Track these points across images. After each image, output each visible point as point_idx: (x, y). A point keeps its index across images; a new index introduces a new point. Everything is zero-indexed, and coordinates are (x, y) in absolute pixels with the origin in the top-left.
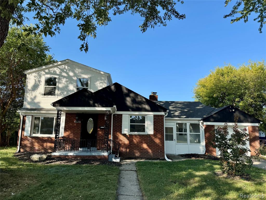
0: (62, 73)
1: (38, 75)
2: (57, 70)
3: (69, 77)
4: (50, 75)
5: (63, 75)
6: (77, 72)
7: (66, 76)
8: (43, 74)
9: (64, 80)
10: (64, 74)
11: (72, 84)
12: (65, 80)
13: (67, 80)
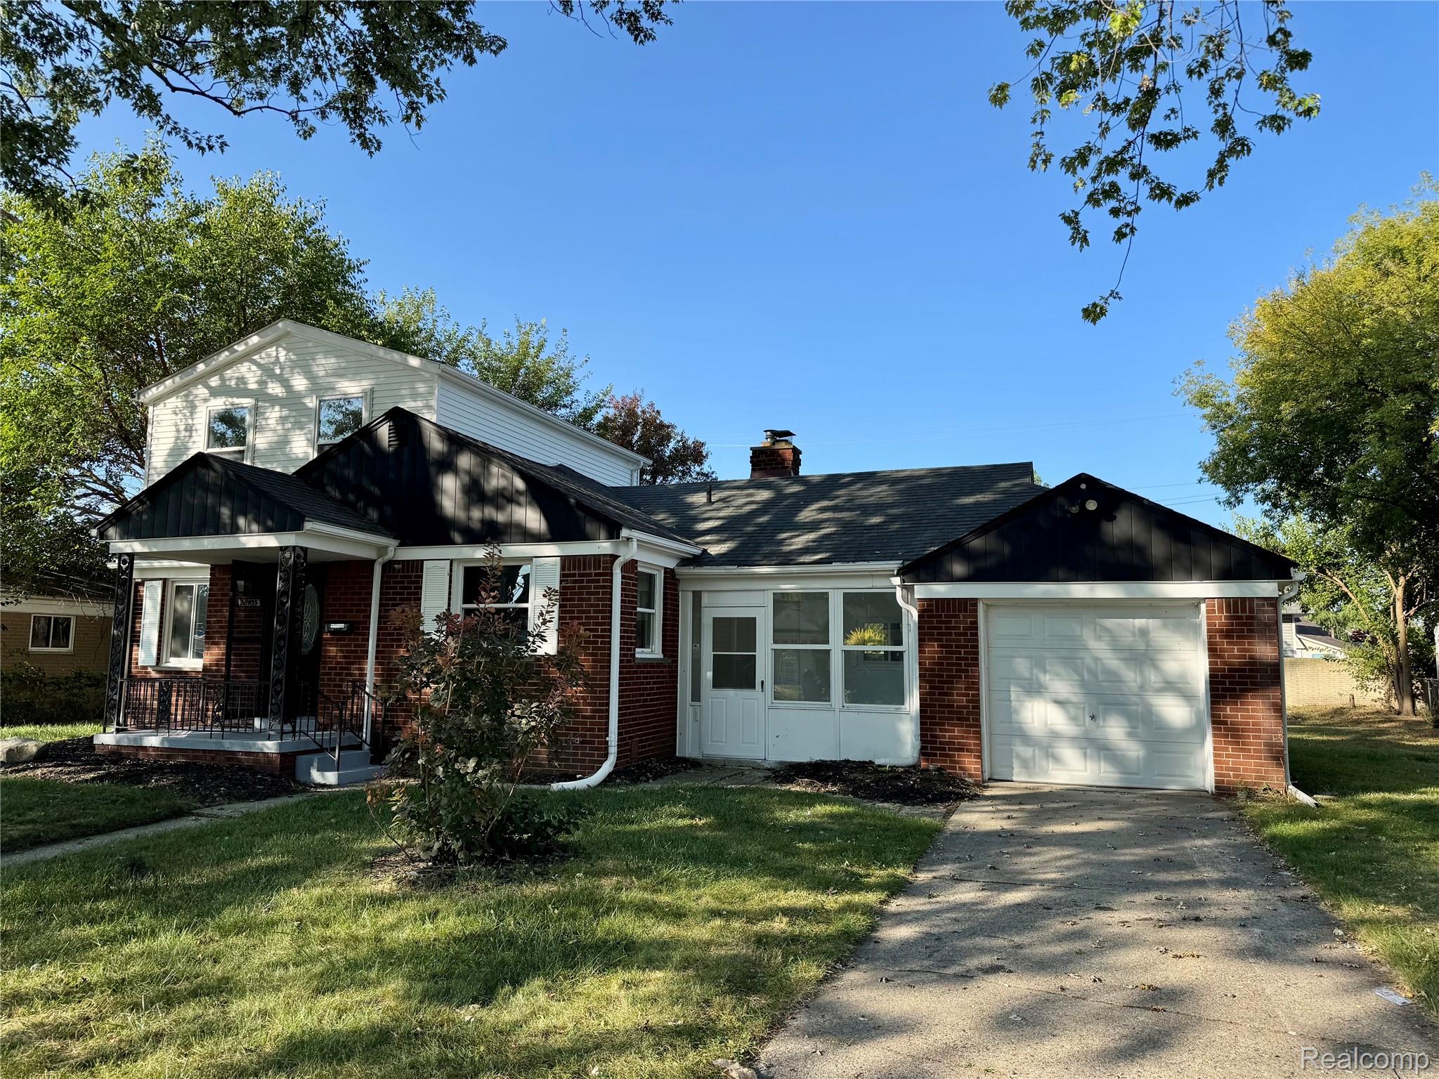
0: (266, 383)
1: (184, 404)
2: (251, 374)
3: (292, 400)
4: (224, 399)
5: (270, 391)
6: (322, 373)
7: (280, 395)
8: (203, 396)
9: (273, 415)
10: (275, 389)
11: (302, 429)
12: (278, 415)
13: (285, 413)
